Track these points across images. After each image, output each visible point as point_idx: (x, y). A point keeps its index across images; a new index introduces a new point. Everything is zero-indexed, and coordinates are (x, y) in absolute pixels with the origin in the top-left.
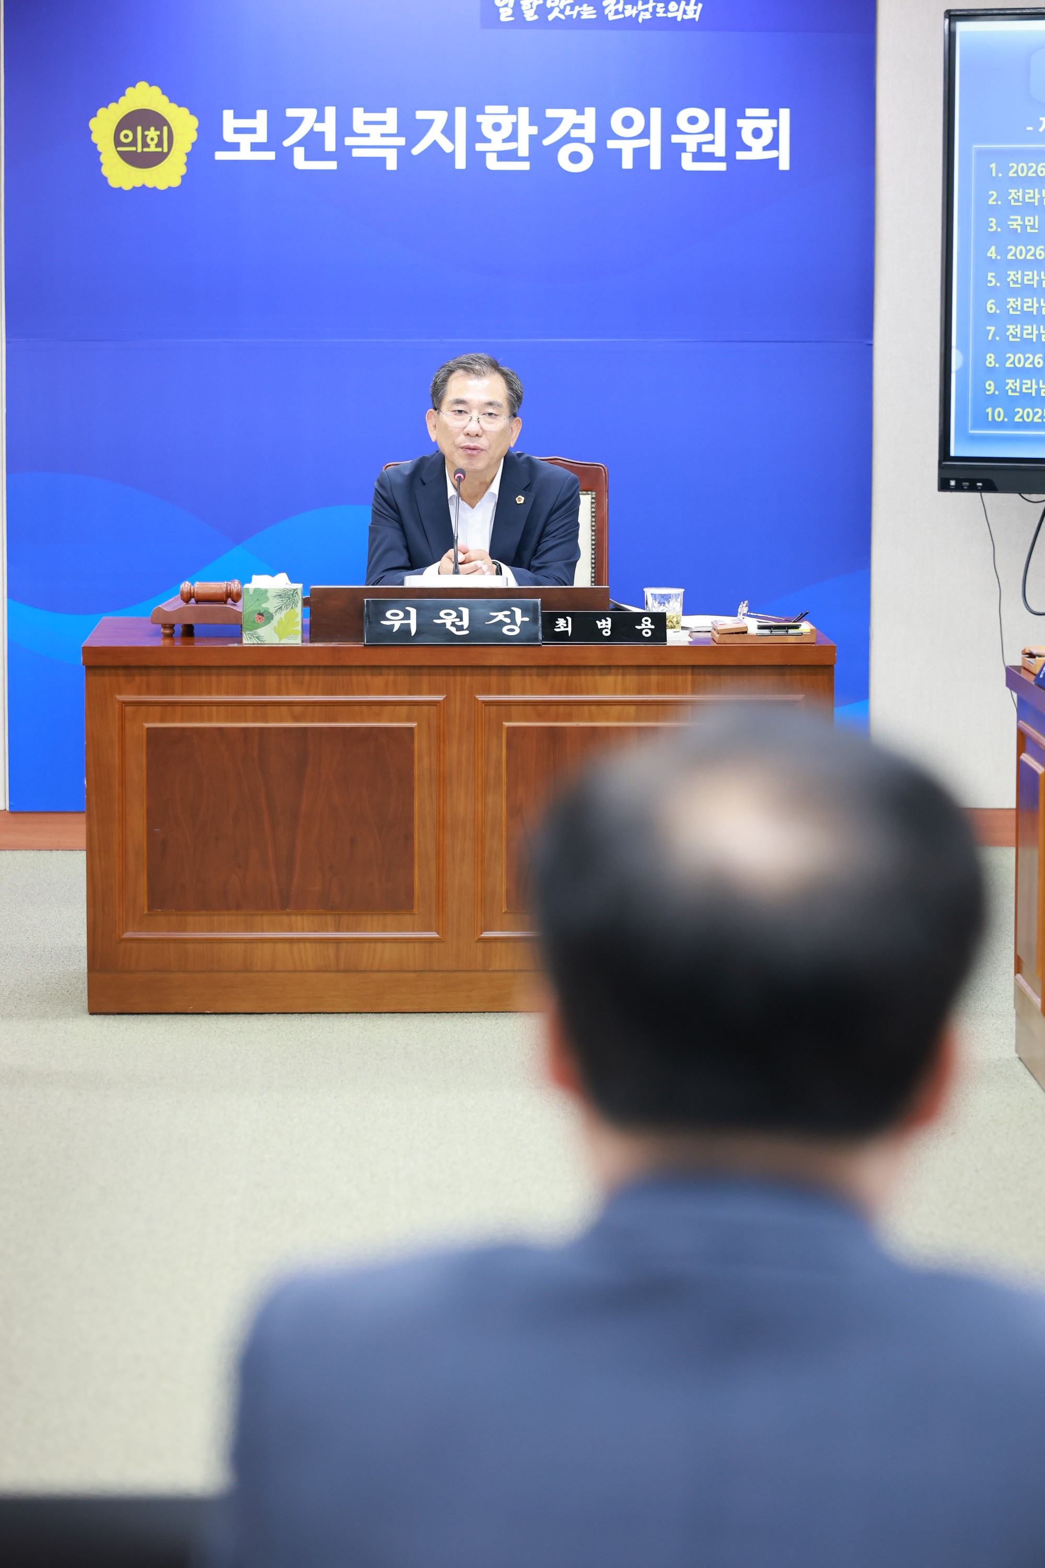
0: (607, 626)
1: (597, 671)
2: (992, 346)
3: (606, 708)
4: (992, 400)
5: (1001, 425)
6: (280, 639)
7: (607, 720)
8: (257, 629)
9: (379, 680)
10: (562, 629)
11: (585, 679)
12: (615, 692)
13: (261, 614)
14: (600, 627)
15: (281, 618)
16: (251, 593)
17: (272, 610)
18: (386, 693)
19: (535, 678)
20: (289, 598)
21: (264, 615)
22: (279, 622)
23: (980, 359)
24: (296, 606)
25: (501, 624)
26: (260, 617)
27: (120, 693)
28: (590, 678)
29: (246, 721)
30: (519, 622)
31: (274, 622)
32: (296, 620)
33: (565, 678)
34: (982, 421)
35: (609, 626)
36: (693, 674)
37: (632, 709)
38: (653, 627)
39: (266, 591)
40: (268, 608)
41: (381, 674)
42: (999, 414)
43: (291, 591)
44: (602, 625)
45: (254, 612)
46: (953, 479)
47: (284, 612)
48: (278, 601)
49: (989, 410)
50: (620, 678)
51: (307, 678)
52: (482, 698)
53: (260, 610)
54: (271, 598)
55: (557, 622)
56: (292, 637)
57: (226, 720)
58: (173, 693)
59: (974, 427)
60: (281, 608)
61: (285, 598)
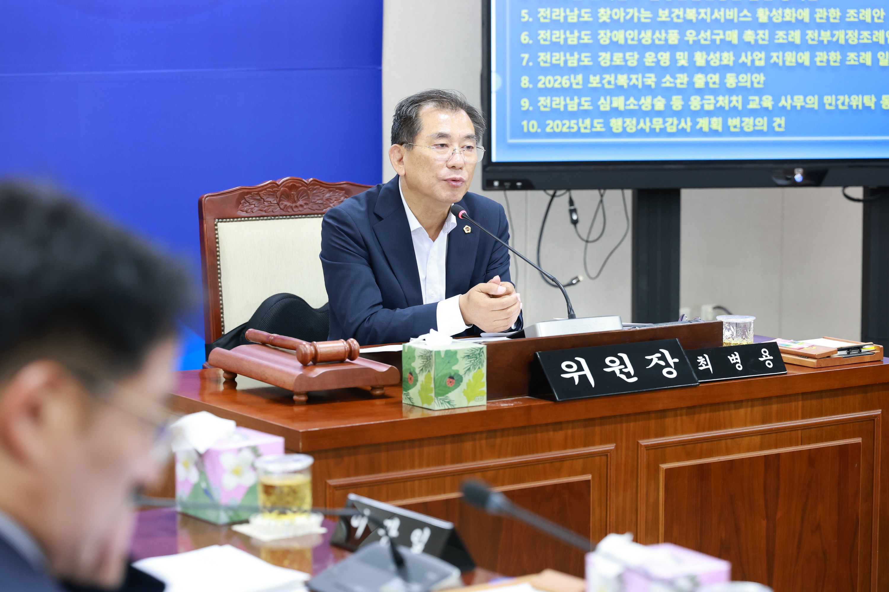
0: (737, 361)
1: (732, 405)
2: (526, 70)
3: (738, 440)
4: (527, 115)
5: (535, 135)
6: (469, 401)
7: (739, 452)
8: (448, 393)
9: (559, 435)
10: (704, 367)
11: (723, 414)
12: (745, 425)
13: (451, 377)
14: (732, 362)
15: (469, 380)
16: (443, 355)
17: (461, 373)
18: (565, 448)
19: (684, 417)
20: (477, 358)
21: (455, 378)
22: (468, 385)
23: (516, 81)
24: (482, 365)
25: (659, 367)
26: (451, 380)
27: (330, 478)
28: (727, 412)
29: (445, 492)
30: (672, 364)
31: (463, 385)
32: (481, 381)
33: (708, 415)
34: (518, 132)
35: (739, 360)
36: (803, 400)
37: (758, 439)
38: (772, 358)
39: (456, 352)
40: (458, 371)
41: (561, 429)
42: (533, 126)
43: (478, 350)
44: (733, 360)
45: (445, 376)
46: (496, 180)
47: (472, 373)
48: (467, 362)
49: (525, 123)
50: (749, 409)
51: (498, 441)
52: (644, 442)
53: (450, 374)
54: (460, 360)
55: (698, 361)
56: (479, 399)
57: (428, 494)
58: (379, 471)
59: (513, 136)
60: (469, 369)
61: (472, 358)
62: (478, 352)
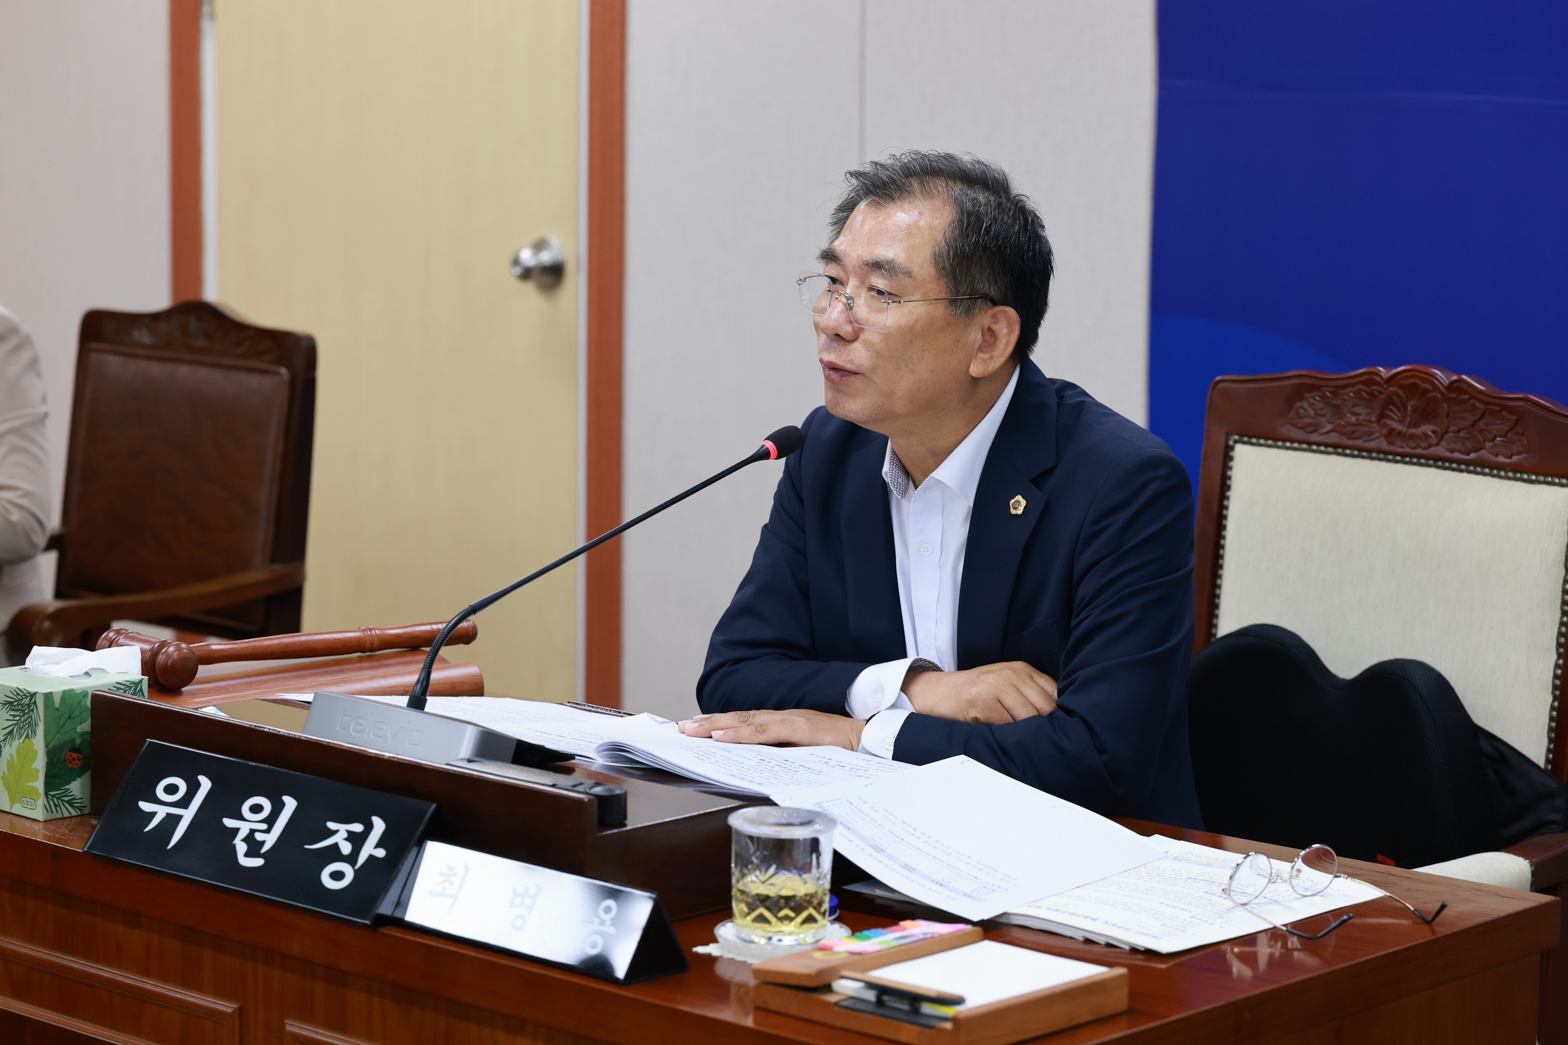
6: (12, 802)
15: (11, 756)
20: (25, 713)
22: (9, 766)
25: (333, 854)
30: (362, 858)
32: (34, 766)
38: (612, 930)
41: (138, 929)
43: (27, 697)
47: (16, 743)
48: (8, 717)
52: (297, 1028)
60: (11, 732)
61: (17, 710)
62: (27, 701)
